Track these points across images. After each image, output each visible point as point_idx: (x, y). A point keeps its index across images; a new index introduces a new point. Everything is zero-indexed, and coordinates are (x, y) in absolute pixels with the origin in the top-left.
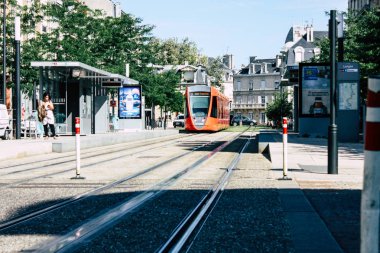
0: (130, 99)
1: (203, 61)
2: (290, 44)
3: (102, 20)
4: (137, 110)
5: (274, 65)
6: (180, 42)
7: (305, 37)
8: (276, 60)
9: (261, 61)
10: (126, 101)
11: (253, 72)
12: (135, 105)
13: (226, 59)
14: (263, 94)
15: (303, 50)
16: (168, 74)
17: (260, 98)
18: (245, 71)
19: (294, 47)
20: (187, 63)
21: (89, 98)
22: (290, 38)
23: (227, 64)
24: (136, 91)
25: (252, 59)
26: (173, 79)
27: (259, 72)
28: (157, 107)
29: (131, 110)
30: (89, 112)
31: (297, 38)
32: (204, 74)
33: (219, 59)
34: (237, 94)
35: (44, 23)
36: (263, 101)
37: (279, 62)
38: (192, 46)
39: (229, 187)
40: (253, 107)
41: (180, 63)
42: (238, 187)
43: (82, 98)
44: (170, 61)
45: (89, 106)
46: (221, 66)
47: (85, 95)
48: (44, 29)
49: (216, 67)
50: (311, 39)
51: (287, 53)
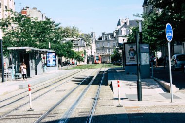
0: (51, 58)
1: (82, 35)
2: (119, 27)
3: (38, 23)
4: (54, 63)
5: (113, 36)
6: (71, 28)
7: (125, 23)
8: (114, 33)
9: (107, 34)
10: (50, 59)
11: (104, 39)
12: (54, 60)
13: (92, 34)
14: (109, 48)
15: (125, 29)
16: (67, 43)
17: (107, 50)
18: (100, 39)
19: (121, 28)
20: (75, 37)
21: (33, 61)
22: (119, 24)
23: (93, 36)
24: (54, 54)
25: (103, 34)
26: (70, 45)
27: (106, 39)
28: (63, 57)
29: (52, 63)
30: (34, 67)
31: (122, 24)
32: (83, 41)
33: (89, 34)
34: (97, 49)
35: (12, 25)
36: (109, 51)
37: (115, 34)
38: (77, 29)
39: (96, 115)
40: (105, 54)
41: (72, 37)
42: (100, 114)
43: (30, 61)
44: (68, 36)
45: (34, 64)
46: (90, 37)
47: (32, 60)
48: (12, 28)
49: (88, 38)
50: (128, 24)
51: (118, 31)
